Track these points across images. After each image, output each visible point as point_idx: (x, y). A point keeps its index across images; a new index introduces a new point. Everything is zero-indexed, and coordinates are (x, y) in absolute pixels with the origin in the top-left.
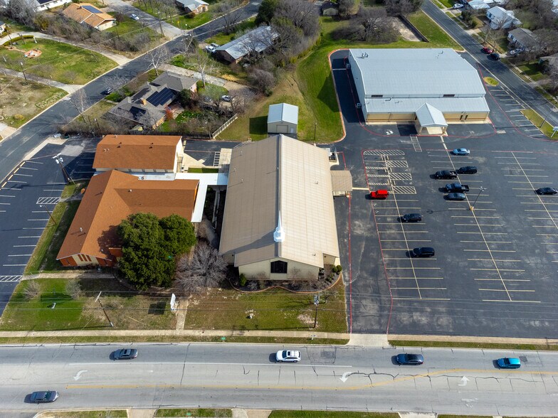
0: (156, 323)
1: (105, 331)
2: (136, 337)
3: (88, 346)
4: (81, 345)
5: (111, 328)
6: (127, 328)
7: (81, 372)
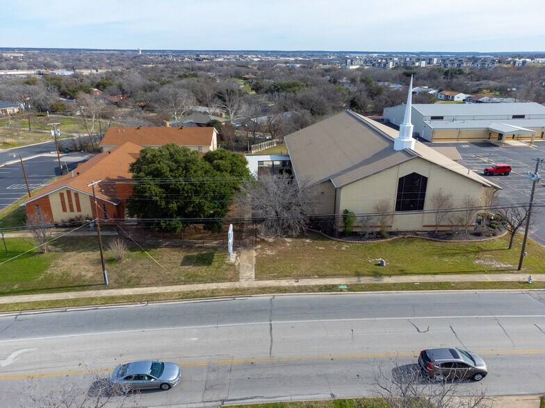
0: (197, 276)
1: (90, 292)
2: (157, 295)
3: (52, 314)
4: (31, 315)
5: (104, 286)
6: (138, 285)
7: (20, 352)
